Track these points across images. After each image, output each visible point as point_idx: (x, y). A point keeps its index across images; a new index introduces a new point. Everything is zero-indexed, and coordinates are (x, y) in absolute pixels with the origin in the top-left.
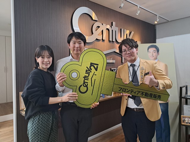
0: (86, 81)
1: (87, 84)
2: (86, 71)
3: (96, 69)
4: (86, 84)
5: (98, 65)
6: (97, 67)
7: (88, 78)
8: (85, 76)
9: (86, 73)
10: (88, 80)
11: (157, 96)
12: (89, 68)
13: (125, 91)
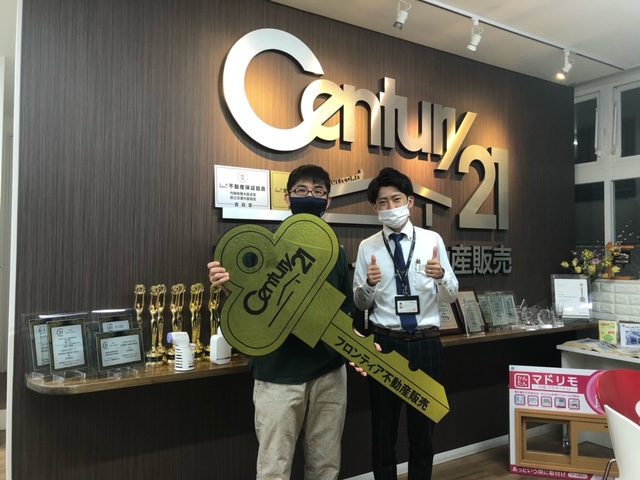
0: (270, 286)
1: (270, 296)
2: (280, 264)
3: (306, 269)
4: (268, 293)
5: (313, 260)
6: (310, 265)
7: (278, 282)
8: (273, 274)
9: (277, 267)
10: (276, 286)
12: (290, 259)
13: (349, 353)
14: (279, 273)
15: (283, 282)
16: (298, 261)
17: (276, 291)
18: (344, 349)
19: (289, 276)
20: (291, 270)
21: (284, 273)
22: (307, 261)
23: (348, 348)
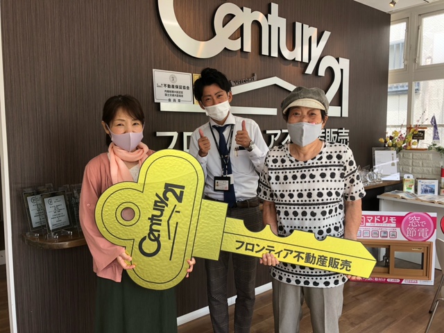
0: (155, 227)
1: (159, 235)
2: (155, 205)
3: (180, 199)
4: (156, 234)
5: (183, 187)
6: (182, 193)
7: (161, 220)
8: (153, 216)
9: (154, 209)
10: (160, 224)
11: (341, 262)
12: (161, 196)
13: (252, 250)
14: (158, 213)
15: (164, 218)
16: (169, 195)
17: (163, 228)
18: (246, 249)
19: (167, 211)
20: (167, 205)
21: (162, 211)
22: (178, 191)
23: (250, 247)
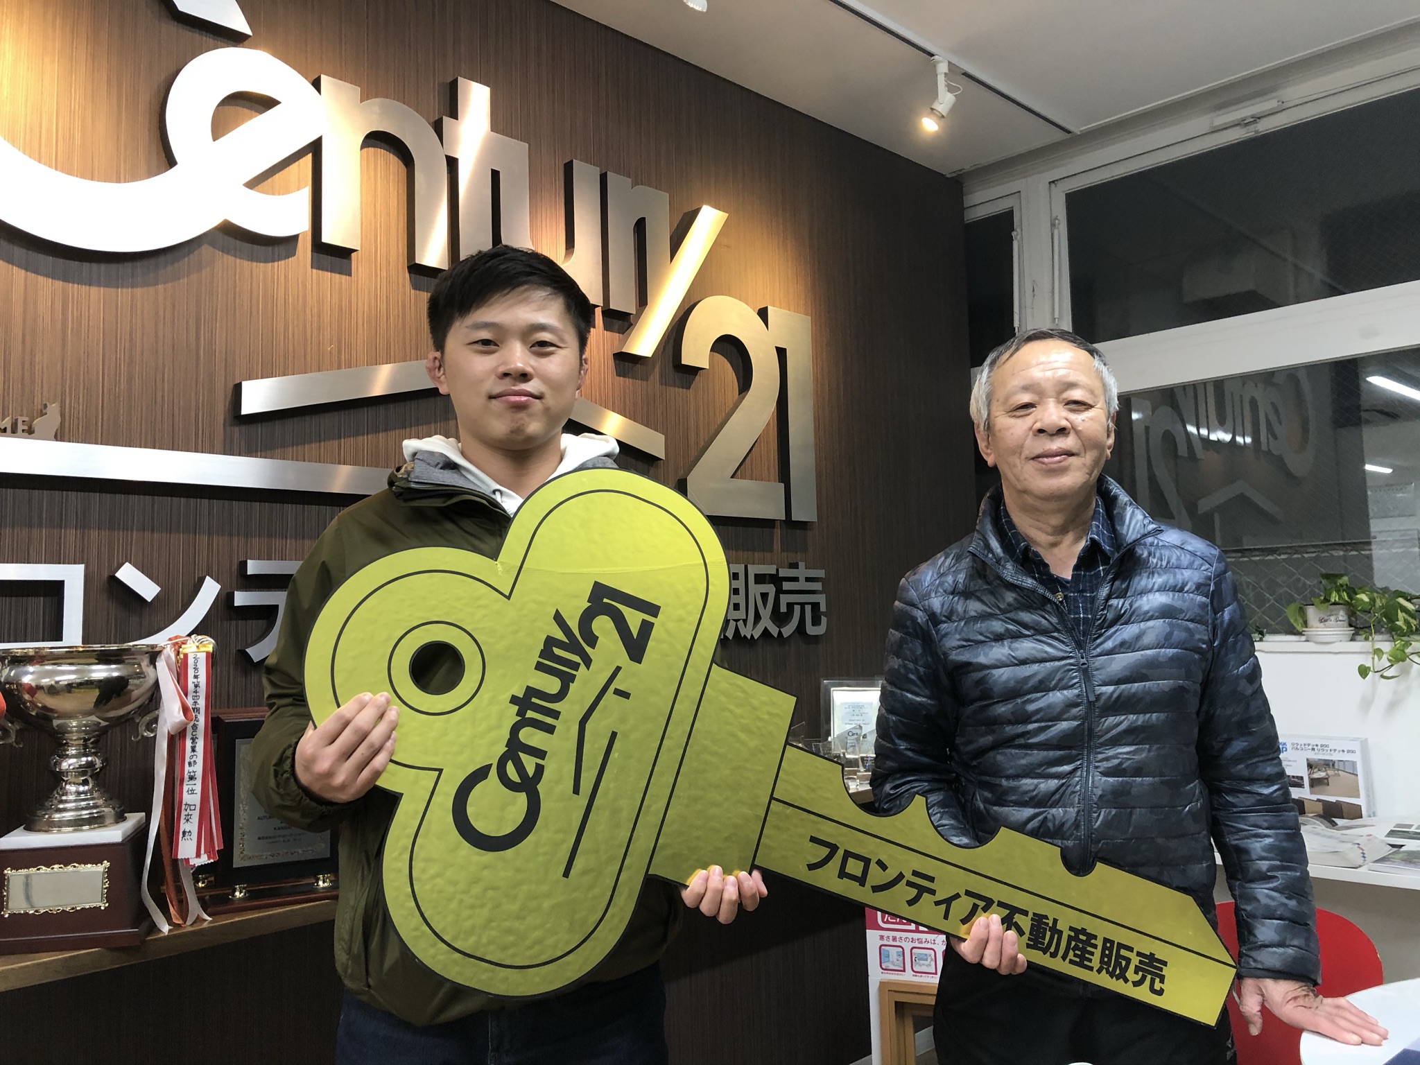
0: (529, 736)
1: (540, 770)
2: (546, 652)
3: (636, 647)
4: (529, 763)
5: (653, 610)
6: (646, 628)
7: (555, 714)
8: (531, 692)
9: (540, 667)
10: (550, 729)
11: (1135, 960)
12: (574, 625)
13: (862, 880)
14: (552, 685)
15: (570, 709)
16: (603, 625)
17: (557, 747)
18: (843, 874)
19: (586, 683)
20: (588, 662)
22: (634, 619)
23: (854, 867)
